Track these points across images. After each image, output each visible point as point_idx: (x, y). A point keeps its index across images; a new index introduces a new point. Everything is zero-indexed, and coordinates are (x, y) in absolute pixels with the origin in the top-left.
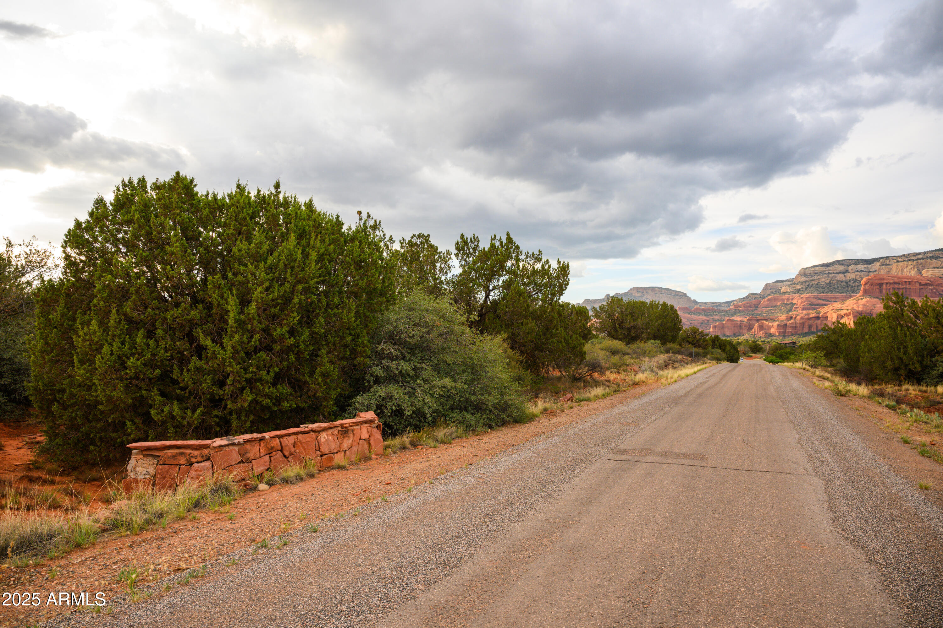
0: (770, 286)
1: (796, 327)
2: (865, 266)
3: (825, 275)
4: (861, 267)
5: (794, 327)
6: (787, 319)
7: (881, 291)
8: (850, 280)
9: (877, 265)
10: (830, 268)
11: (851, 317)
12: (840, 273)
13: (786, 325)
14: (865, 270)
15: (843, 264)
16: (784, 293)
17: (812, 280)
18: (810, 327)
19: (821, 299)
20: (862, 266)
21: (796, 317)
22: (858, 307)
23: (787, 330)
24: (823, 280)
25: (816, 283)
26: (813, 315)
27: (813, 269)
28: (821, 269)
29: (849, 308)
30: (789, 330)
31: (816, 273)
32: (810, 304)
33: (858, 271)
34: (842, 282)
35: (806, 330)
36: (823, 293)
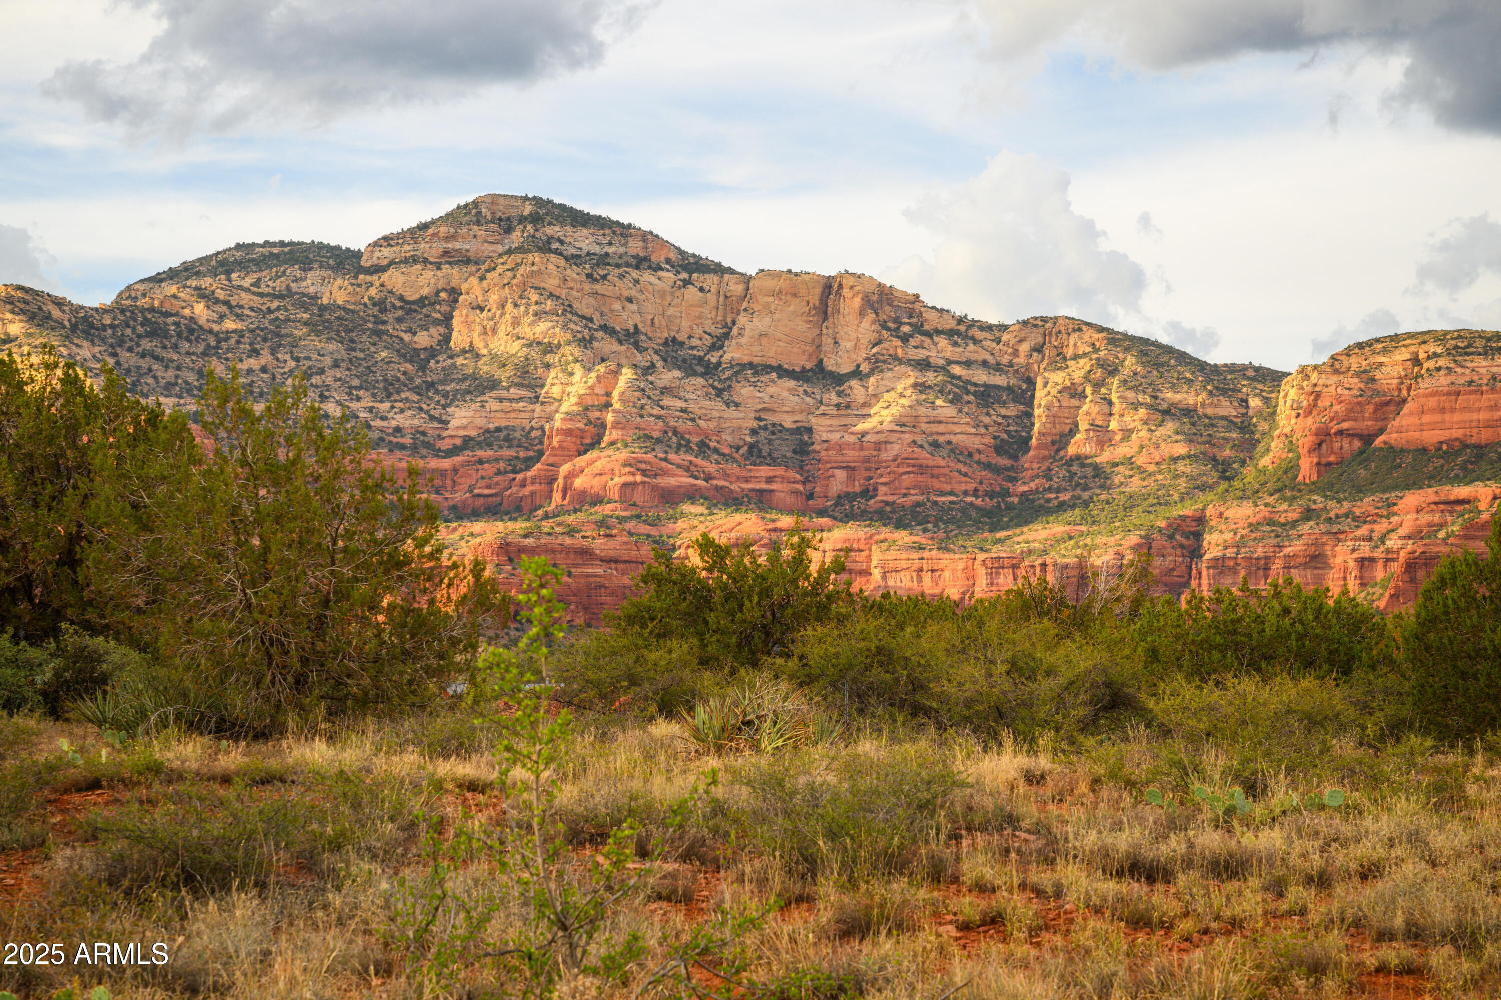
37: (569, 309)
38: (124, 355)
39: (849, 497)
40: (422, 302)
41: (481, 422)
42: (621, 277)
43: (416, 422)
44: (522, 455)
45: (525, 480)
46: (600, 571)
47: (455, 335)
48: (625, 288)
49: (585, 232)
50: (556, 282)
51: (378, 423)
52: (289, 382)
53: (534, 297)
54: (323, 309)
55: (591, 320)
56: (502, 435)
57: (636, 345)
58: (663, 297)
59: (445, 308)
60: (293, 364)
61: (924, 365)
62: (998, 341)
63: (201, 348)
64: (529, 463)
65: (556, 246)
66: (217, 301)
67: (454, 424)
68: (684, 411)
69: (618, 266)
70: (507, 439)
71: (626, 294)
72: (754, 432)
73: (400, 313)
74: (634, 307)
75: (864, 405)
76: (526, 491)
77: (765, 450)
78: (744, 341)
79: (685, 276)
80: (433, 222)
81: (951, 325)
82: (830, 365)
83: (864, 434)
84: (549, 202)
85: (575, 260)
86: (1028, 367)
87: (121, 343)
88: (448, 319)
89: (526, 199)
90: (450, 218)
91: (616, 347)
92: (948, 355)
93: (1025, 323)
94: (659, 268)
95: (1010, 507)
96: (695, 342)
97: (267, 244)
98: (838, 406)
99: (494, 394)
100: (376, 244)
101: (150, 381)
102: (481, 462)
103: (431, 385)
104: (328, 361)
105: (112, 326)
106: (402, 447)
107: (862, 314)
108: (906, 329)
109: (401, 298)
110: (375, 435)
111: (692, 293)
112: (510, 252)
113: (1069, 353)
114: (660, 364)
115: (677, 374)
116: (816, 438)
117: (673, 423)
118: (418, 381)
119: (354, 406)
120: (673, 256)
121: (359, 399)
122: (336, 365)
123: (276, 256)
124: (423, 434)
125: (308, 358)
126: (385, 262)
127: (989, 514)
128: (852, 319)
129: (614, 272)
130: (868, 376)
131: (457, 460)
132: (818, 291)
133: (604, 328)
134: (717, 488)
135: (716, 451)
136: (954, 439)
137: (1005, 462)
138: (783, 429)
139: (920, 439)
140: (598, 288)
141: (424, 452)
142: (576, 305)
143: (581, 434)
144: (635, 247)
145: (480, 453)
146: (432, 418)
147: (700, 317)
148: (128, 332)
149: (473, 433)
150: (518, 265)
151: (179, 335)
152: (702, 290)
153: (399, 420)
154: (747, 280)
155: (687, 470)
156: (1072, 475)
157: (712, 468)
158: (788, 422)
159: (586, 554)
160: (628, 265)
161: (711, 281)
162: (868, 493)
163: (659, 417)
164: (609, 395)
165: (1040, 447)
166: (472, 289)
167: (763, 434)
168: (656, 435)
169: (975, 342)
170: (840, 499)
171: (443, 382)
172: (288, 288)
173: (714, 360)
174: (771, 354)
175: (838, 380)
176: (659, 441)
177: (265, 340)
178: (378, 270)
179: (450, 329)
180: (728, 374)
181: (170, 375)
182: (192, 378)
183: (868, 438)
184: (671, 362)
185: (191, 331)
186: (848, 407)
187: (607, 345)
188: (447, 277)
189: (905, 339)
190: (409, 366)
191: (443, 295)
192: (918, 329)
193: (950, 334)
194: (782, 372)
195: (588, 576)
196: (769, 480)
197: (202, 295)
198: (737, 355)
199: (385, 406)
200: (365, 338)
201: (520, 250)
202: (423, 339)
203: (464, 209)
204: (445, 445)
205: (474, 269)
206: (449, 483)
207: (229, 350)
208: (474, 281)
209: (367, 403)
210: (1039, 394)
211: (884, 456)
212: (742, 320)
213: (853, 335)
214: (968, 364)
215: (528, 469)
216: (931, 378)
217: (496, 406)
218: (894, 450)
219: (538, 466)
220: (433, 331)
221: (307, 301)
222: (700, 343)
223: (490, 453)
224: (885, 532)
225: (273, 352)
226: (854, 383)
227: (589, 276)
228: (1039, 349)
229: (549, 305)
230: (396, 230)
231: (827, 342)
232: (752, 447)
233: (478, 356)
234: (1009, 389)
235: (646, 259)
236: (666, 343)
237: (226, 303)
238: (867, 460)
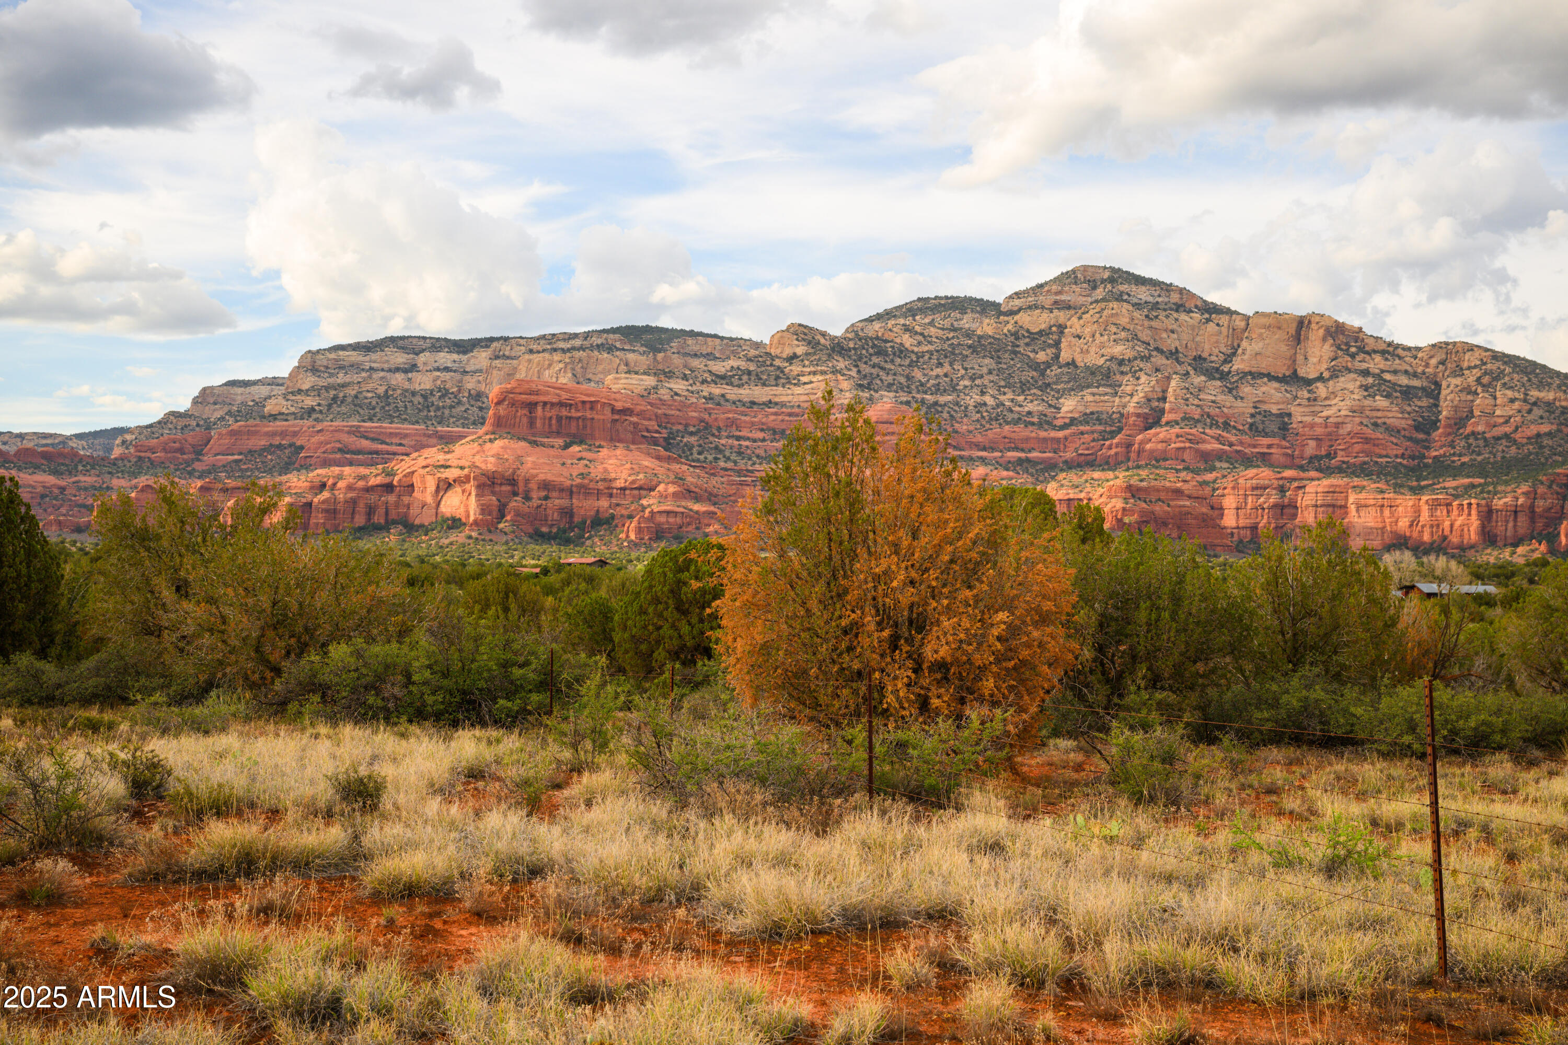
0: (213, 395)
1: (335, 511)
2: (455, 356)
3: (364, 374)
4: (445, 358)
5: (331, 512)
6: (312, 488)
7: (532, 423)
8: (432, 391)
9: (481, 358)
10: (374, 356)
11: (471, 487)
12: (397, 370)
13: (310, 504)
14: (455, 366)
15: (403, 349)
16: (274, 417)
17: (344, 386)
18: (371, 511)
19: (367, 438)
20: (448, 356)
21: (335, 484)
22: (486, 462)
23: (313, 521)
24: (370, 386)
25: (354, 392)
26: (379, 480)
27: (332, 356)
28: (354, 356)
29: (463, 463)
30: (318, 518)
31: (341, 368)
32: (340, 450)
33: (438, 369)
34: (414, 394)
35: (360, 520)
36: (371, 419)
37: (1135, 337)
38: (862, 366)
39: (1319, 458)
40: (1041, 333)
41: (1081, 408)
42: (1167, 317)
43: (1040, 408)
44: (1108, 429)
45: (1111, 445)
46: (1188, 503)
47: (1062, 354)
48: (1170, 324)
49: (1144, 288)
50: (1127, 320)
51: (1017, 409)
52: (961, 383)
53: (1114, 329)
54: (980, 337)
55: (1149, 344)
56: (1095, 416)
57: (1177, 360)
58: (1193, 330)
59: (1055, 337)
60: (963, 372)
61: (1366, 373)
62: (1415, 357)
63: (907, 362)
64: (1113, 434)
65: (1125, 297)
66: (916, 333)
67: (1064, 409)
68: (1213, 402)
69: (1165, 310)
70: (1098, 419)
71: (1170, 327)
72: (1252, 416)
73: (1027, 340)
74: (1175, 336)
75: (1326, 398)
76: (1112, 452)
77: (1261, 427)
78: (1246, 357)
79: (1207, 316)
80: (1046, 283)
81: (1383, 347)
82: (1302, 372)
83: (1328, 418)
84: (1119, 269)
85: (1138, 306)
86: (1435, 375)
87: (860, 359)
88: (1057, 344)
89: (1105, 268)
90: (1056, 280)
91: (1165, 361)
92: (1381, 366)
93: (1434, 346)
94: (1191, 311)
95: (1426, 466)
96: (1213, 358)
97: (936, 298)
98: (1309, 399)
99: (1089, 390)
100: (1011, 297)
101: (879, 382)
102: (1082, 433)
103: (1048, 385)
104: (985, 370)
105: (855, 349)
106: (1033, 424)
107: (1324, 340)
108: (1353, 350)
109: (1028, 331)
110: (1016, 416)
111: (1211, 327)
112: (1097, 301)
113: (1465, 365)
114: (1192, 372)
115: (1203, 378)
116: (1294, 419)
117: (1207, 410)
118: (1040, 383)
119: (1002, 398)
120: (1199, 303)
121: (1005, 394)
122: (990, 372)
123: (943, 305)
124: (1045, 415)
125: (972, 368)
126: (1016, 309)
127: (1412, 470)
128: (1318, 343)
129: (1162, 314)
130: (1328, 380)
131: (1067, 432)
132: (1294, 325)
133: (1157, 349)
134: (1238, 452)
135: (1234, 427)
136: (1388, 421)
137: (1421, 436)
138: (1271, 414)
139: (1365, 421)
140: (1153, 324)
141: (1046, 427)
142: (1140, 335)
143: (1145, 417)
144: (1175, 298)
145: (1082, 428)
146: (1050, 406)
147: (1217, 342)
148: (864, 352)
149: (1076, 415)
150: (1103, 309)
151: (894, 354)
152: (1218, 325)
153: (1030, 407)
154: (1247, 318)
155: (1217, 439)
156: (1470, 445)
157: (1233, 439)
158: (1274, 409)
159: (1178, 492)
160: (1171, 309)
161: (1224, 320)
162: (1329, 456)
163: (1198, 406)
164: (1165, 391)
165: (1446, 427)
166: (1074, 324)
167: (1258, 417)
168: (1196, 417)
169: (1400, 358)
170: (1312, 459)
171: (1056, 383)
172: (952, 325)
173: (1226, 370)
174: (1264, 365)
175: (1308, 382)
176: (1198, 421)
177: (946, 357)
178: (1012, 313)
179: (1059, 350)
180: (1235, 378)
181: (890, 379)
182: (903, 380)
183: (1331, 420)
184: (1199, 370)
185: (901, 352)
186: (1315, 400)
187: (1159, 360)
188: (1057, 317)
189: (1353, 356)
190: (1035, 373)
191: (1054, 329)
192: (1361, 350)
193: (1383, 353)
194: (1271, 377)
195: (1180, 506)
196: (1269, 446)
197: (907, 329)
198: (1241, 366)
199: (1021, 398)
200: (1007, 355)
201: (1104, 300)
202: (1042, 356)
203: (1066, 275)
204: (1059, 422)
205: (1073, 312)
206: (1062, 446)
207: (924, 363)
208: (1075, 319)
209: (1010, 396)
210: (1444, 392)
211: (1341, 432)
212: (1244, 344)
213: (1318, 354)
214: (1395, 372)
215: (1113, 438)
216: (1370, 380)
217: (1090, 398)
218: (1348, 427)
219: (1120, 436)
220: (1048, 351)
221: (969, 334)
222: (1216, 359)
223: (1088, 428)
224: (1356, 481)
225: (951, 364)
226: (1319, 384)
227: (1147, 316)
228: (1442, 362)
229: (1123, 335)
230: (1023, 288)
231: (1300, 358)
232: (1251, 425)
233: (1076, 367)
234: (1423, 389)
235: (1182, 305)
236: (1195, 359)
237: (922, 334)
238: (1330, 434)
